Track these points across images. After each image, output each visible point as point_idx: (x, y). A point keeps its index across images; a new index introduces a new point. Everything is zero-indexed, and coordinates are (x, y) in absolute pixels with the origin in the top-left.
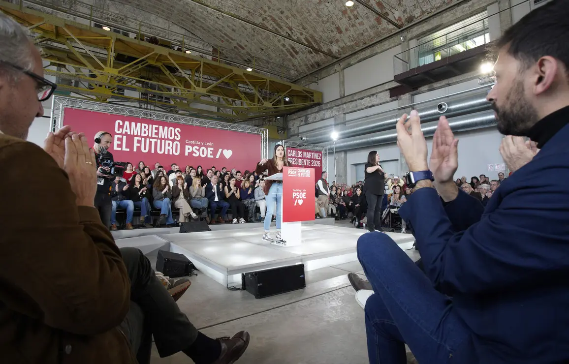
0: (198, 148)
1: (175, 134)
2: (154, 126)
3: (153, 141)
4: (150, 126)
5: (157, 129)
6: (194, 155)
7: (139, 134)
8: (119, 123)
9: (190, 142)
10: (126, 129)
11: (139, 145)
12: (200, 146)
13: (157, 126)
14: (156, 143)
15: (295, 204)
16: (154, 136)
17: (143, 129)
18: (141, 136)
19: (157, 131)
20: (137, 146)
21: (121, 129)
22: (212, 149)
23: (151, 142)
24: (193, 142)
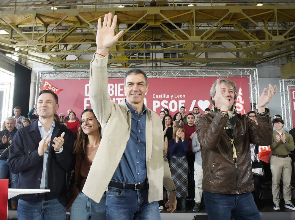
3: (119, 99)
4: (116, 85)
5: (122, 87)
12: (169, 100)
13: (122, 84)
16: (120, 95)
19: (122, 90)
22: (184, 101)
24: (161, 96)
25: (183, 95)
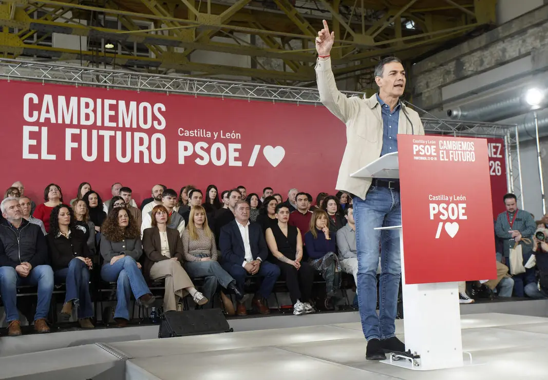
0: (205, 145)
1: (154, 118)
2: (108, 102)
3: (107, 134)
4: (99, 101)
5: (114, 108)
6: (198, 161)
7: (75, 122)
8: (31, 100)
9: (187, 133)
10: (48, 111)
11: (76, 145)
12: (211, 142)
13: (114, 102)
14: (113, 139)
15: (438, 236)
16: (107, 124)
17: (84, 111)
18: (79, 126)
19: (113, 113)
20: (72, 149)
21: (36, 113)
22: (239, 146)
23: (103, 136)
24: (194, 133)
25: (237, 134)
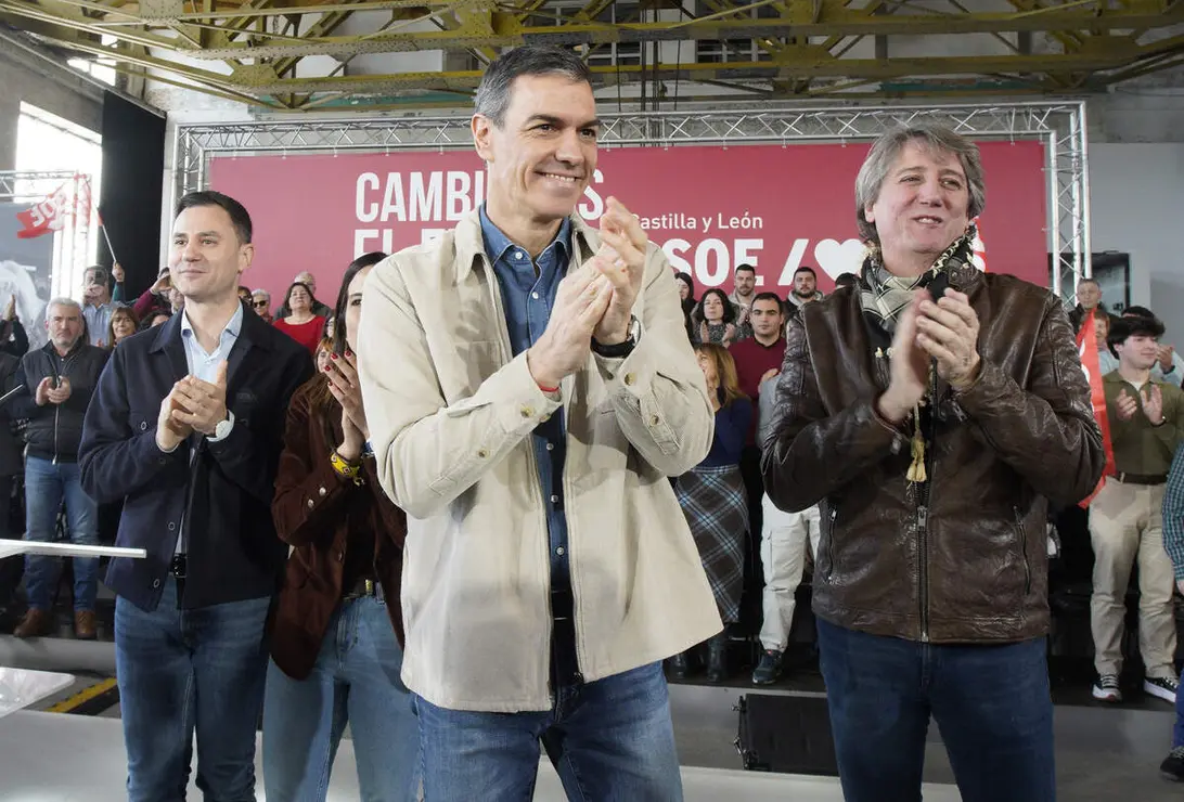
4: (479, 175)
8: (368, 183)
12: (695, 238)
18: (445, 223)
21: (375, 207)
22: (758, 244)
24: (661, 222)
25: (755, 219)
